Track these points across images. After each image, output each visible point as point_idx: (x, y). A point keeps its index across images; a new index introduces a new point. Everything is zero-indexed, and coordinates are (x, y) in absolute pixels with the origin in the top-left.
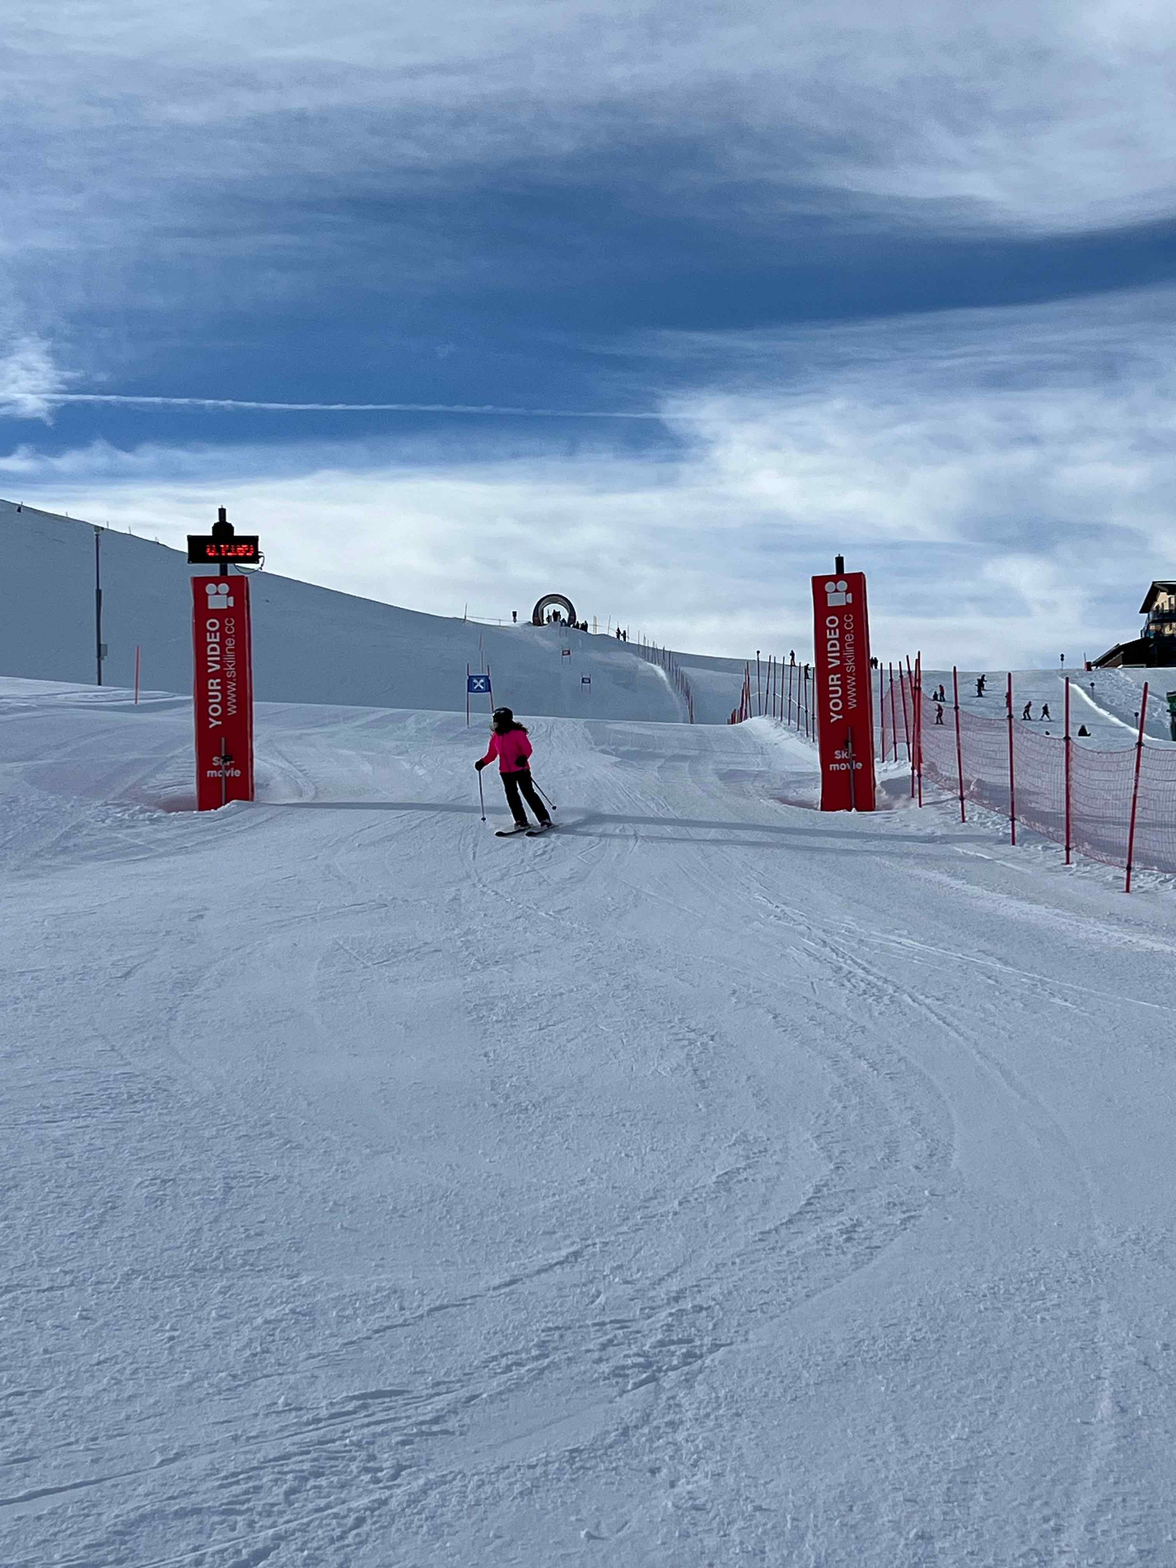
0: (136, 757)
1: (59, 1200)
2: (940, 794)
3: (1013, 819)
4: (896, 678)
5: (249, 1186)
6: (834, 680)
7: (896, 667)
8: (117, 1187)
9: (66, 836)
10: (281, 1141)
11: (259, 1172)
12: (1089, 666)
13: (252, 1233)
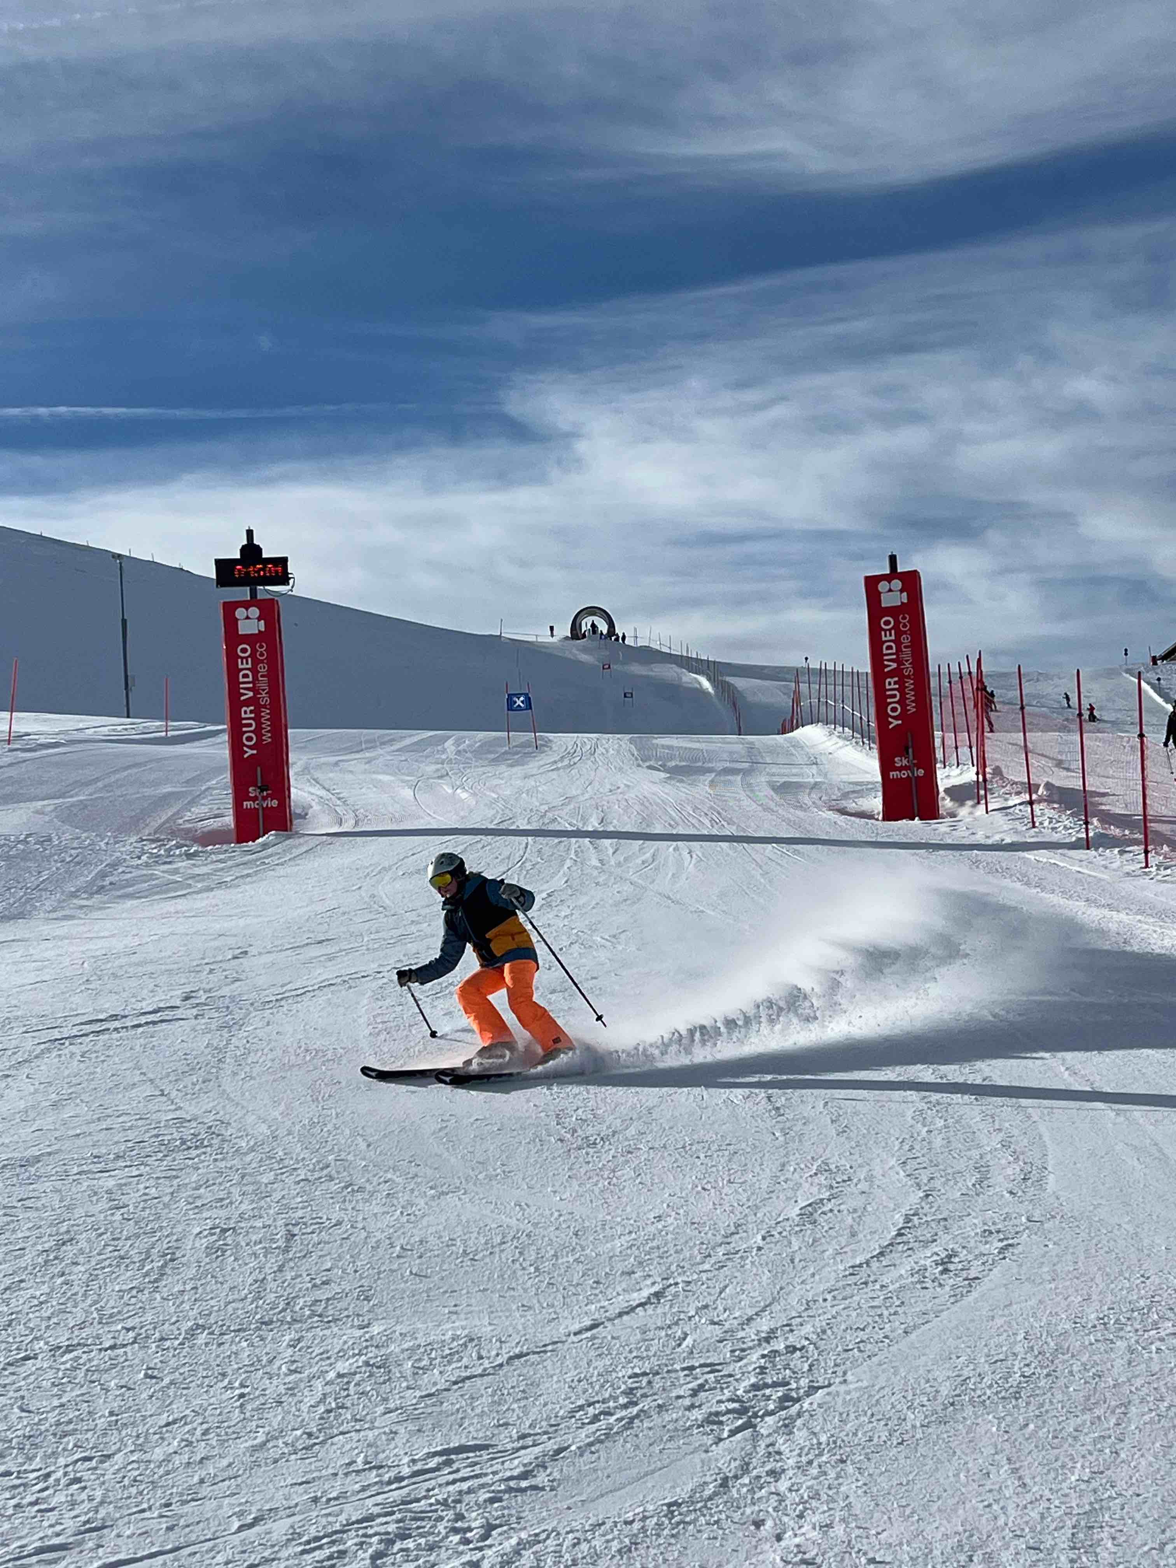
0: (170, 789)
1: (116, 1253)
2: (1006, 800)
3: (1087, 823)
4: (956, 679)
5: (313, 1233)
6: (891, 683)
7: (955, 669)
8: (175, 1237)
9: (103, 875)
10: (342, 1185)
11: (321, 1218)
12: (1154, 660)
13: (318, 1282)
